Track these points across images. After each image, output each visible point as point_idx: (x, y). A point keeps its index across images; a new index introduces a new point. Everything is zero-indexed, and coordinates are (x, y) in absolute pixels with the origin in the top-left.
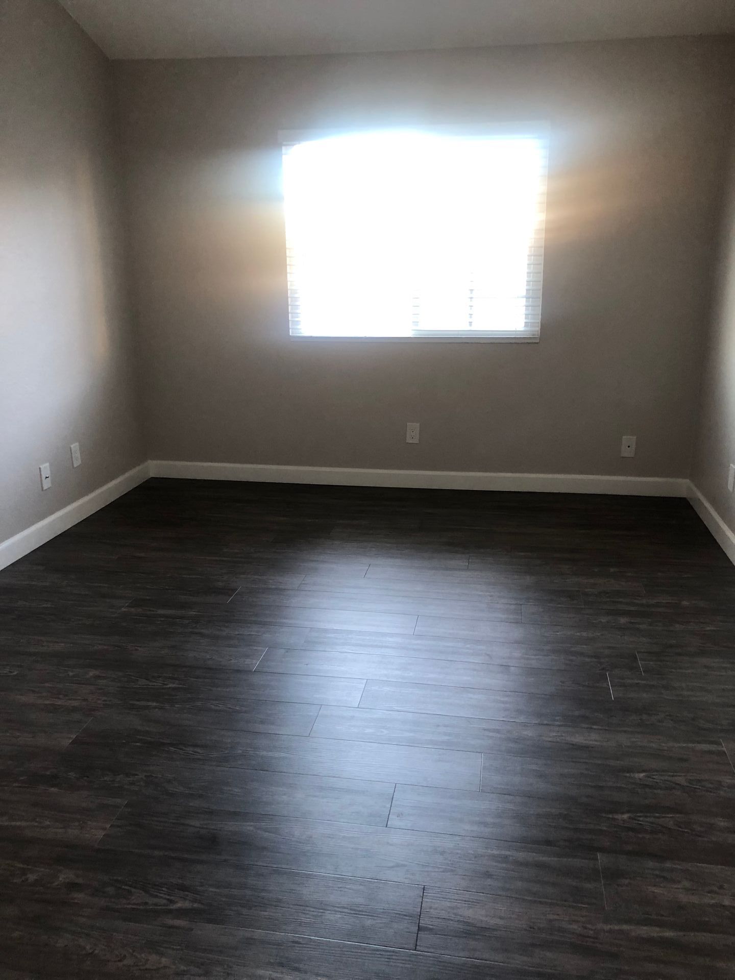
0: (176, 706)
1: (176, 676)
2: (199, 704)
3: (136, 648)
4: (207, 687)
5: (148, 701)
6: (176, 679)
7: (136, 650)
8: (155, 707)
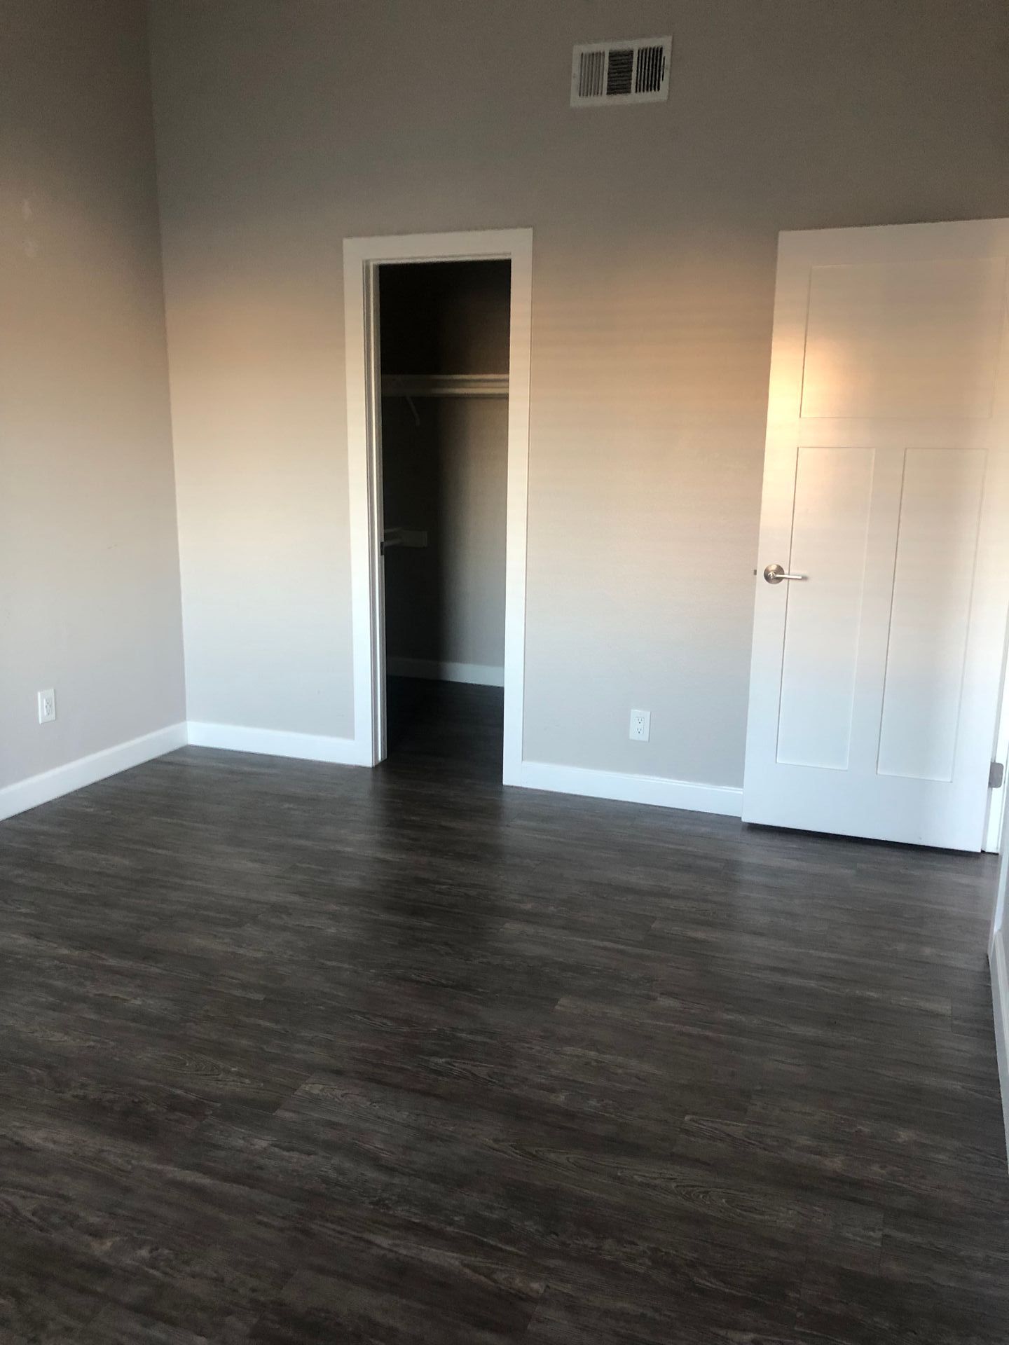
0: (435, 1030)
1: (433, 1076)
2: (405, 1029)
3: (496, 1146)
4: (389, 1051)
5: (472, 1041)
6: (435, 1072)
7: (496, 1141)
8: (462, 1031)
